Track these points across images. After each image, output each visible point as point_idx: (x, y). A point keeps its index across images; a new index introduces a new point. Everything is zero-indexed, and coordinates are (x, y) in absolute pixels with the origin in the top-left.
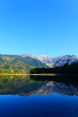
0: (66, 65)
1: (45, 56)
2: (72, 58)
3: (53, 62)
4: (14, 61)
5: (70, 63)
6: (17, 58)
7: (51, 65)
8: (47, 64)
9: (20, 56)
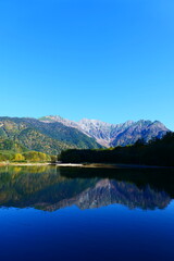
0: (140, 143)
1: (94, 122)
2: (153, 127)
3: (112, 136)
4: (24, 132)
5: (149, 139)
6: (31, 125)
7: (106, 143)
8: (99, 141)
9: (37, 121)
